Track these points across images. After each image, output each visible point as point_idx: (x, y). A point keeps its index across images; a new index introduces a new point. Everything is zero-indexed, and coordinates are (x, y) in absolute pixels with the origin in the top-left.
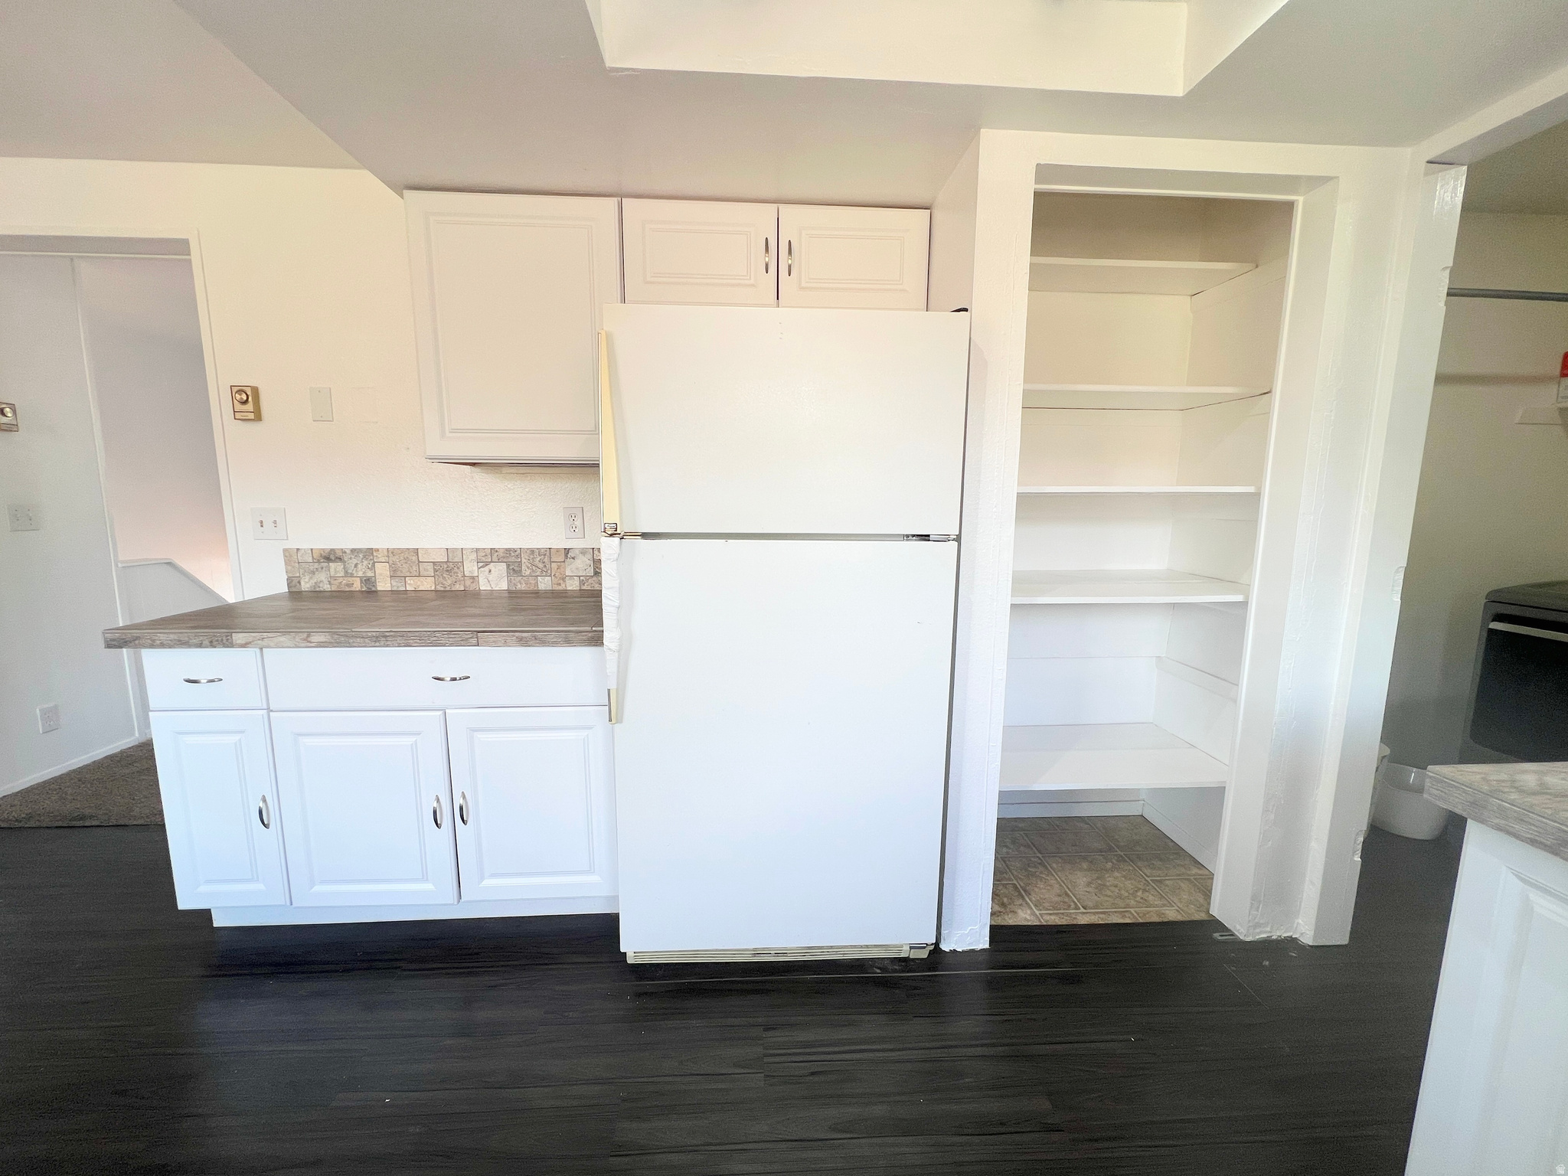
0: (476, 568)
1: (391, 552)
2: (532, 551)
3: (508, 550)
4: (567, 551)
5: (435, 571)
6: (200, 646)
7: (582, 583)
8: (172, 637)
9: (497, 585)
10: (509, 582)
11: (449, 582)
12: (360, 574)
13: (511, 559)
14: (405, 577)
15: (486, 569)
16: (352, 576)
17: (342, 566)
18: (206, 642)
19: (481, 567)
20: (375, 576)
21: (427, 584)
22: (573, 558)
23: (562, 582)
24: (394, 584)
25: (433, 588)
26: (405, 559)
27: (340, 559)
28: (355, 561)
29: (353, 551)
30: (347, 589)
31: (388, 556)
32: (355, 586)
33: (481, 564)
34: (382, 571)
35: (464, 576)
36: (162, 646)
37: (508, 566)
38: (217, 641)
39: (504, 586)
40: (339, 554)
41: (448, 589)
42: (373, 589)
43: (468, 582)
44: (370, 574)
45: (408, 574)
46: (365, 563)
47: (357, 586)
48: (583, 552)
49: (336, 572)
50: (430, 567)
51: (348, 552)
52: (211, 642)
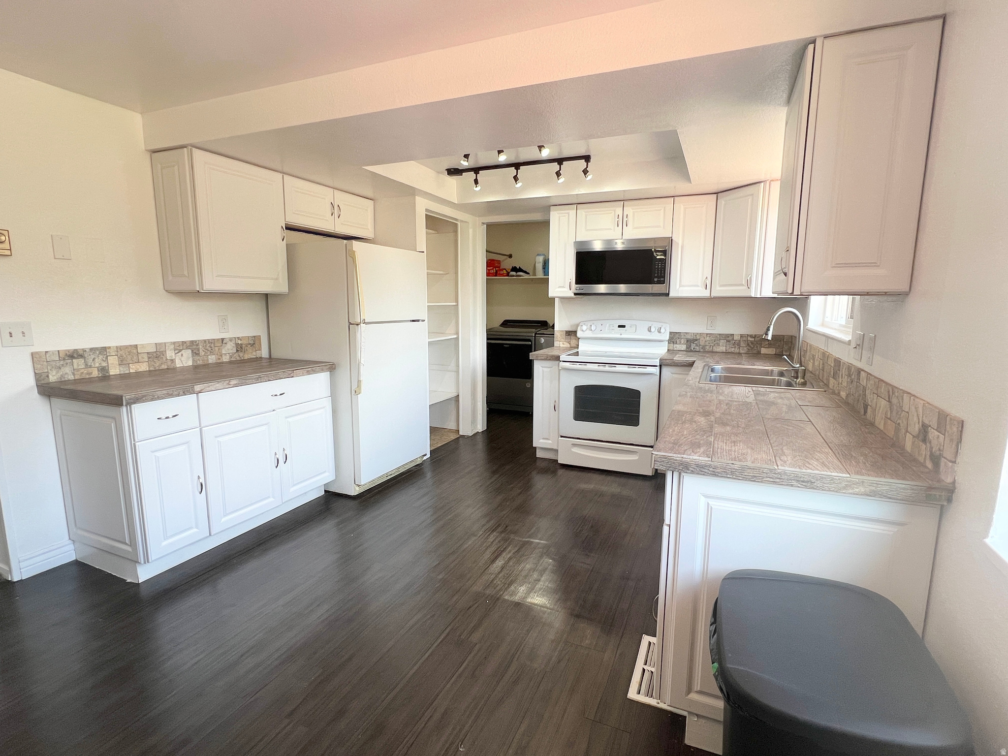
0: (173, 355)
1: (119, 348)
2: (205, 341)
3: (192, 342)
4: (223, 340)
5: (149, 358)
6: (178, 395)
7: (231, 357)
8: (165, 392)
9: (186, 363)
10: (193, 360)
11: (158, 364)
12: (97, 365)
13: (193, 346)
14: (129, 364)
15: (180, 354)
16: (91, 367)
17: (83, 361)
18: (181, 393)
19: (177, 353)
20: (108, 366)
21: (144, 367)
22: (226, 343)
23: (220, 357)
24: (122, 369)
25: (148, 369)
26: (128, 353)
27: (81, 356)
28: (93, 357)
29: (91, 349)
30: (87, 377)
31: (117, 351)
32: (93, 373)
33: (177, 351)
34: (113, 361)
35: (167, 359)
36: (159, 398)
37: (192, 351)
38: (187, 391)
39: (190, 363)
40: (81, 352)
41: (157, 368)
42: (107, 374)
43: (169, 363)
44: (104, 364)
45: (131, 362)
46: (101, 357)
47: (95, 373)
48: (231, 340)
49: (78, 365)
50: (145, 356)
51: (87, 350)
52: (184, 392)
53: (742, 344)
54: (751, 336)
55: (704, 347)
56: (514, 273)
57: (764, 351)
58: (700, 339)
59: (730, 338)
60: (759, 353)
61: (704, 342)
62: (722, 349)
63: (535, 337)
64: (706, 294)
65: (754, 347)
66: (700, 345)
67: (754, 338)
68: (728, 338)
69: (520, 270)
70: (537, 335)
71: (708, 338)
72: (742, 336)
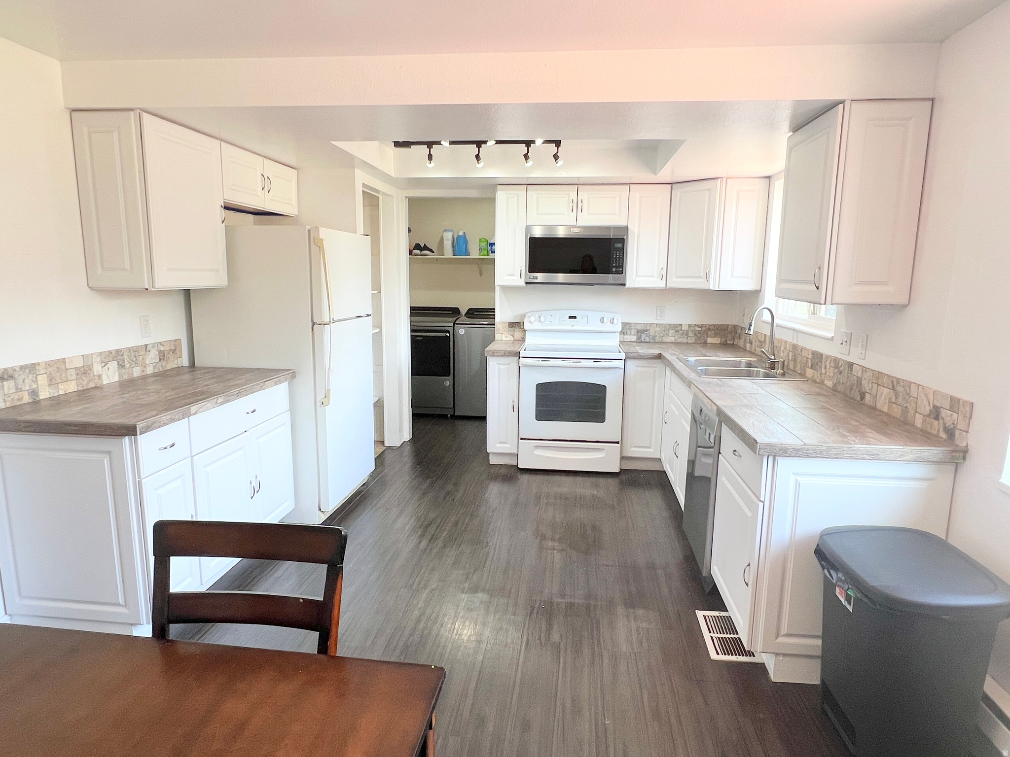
0: (100, 367)
1: (49, 364)
2: (129, 349)
3: (118, 351)
4: (146, 346)
5: (77, 374)
7: (154, 368)
9: (112, 378)
10: (120, 374)
11: (86, 382)
12: (27, 388)
13: (116, 356)
14: (58, 384)
15: (106, 367)
16: (21, 390)
17: (13, 383)
19: (104, 366)
20: (38, 388)
21: (72, 387)
22: (149, 351)
23: (144, 369)
24: (51, 391)
25: (76, 390)
26: (57, 368)
27: (11, 377)
28: (23, 377)
29: (22, 368)
30: (19, 403)
31: (46, 368)
32: (24, 399)
33: (103, 364)
34: (43, 380)
35: (94, 376)
37: (118, 362)
39: (116, 379)
40: (11, 372)
41: (85, 388)
42: (37, 399)
43: (97, 380)
44: (34, 386)
45: (60, 381)
46: (31, 376)
47: (27, 399)
48: (153, 346)
49: (9, 389)
50: (73, 372)
51: (18, 369)
53: (690, 334)
54: (698, 326)
55: (654, 338)
56: (418, 252)
57: (710, 340)
58: (649, 329)
59: (679, 328)
60: (705, 343)
61: (654, 332)
62: (671, 339)
63: (453, 327)
64: (661, 284)
65: (701, 337)
66: (650, 336)
67: (701, 328)
68: (677, 328)
69: (426, 248)
70: (456, 325)
71: (658, 329)
72: (690, 326)
